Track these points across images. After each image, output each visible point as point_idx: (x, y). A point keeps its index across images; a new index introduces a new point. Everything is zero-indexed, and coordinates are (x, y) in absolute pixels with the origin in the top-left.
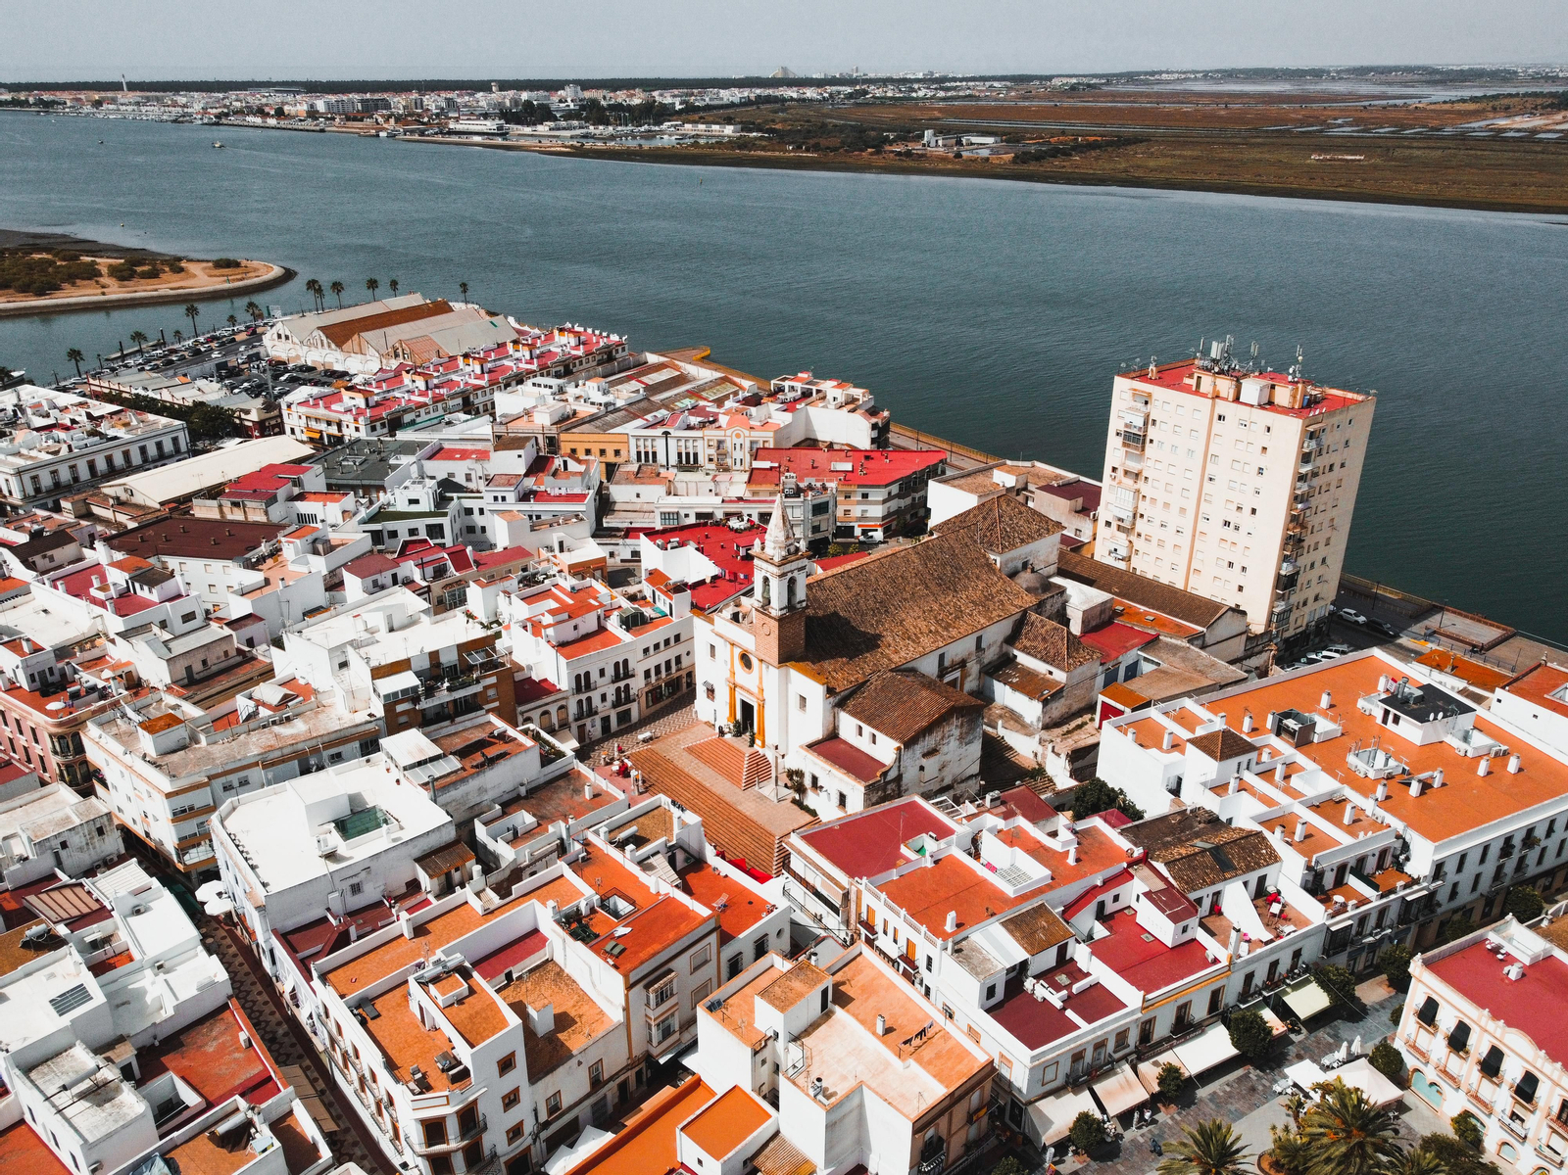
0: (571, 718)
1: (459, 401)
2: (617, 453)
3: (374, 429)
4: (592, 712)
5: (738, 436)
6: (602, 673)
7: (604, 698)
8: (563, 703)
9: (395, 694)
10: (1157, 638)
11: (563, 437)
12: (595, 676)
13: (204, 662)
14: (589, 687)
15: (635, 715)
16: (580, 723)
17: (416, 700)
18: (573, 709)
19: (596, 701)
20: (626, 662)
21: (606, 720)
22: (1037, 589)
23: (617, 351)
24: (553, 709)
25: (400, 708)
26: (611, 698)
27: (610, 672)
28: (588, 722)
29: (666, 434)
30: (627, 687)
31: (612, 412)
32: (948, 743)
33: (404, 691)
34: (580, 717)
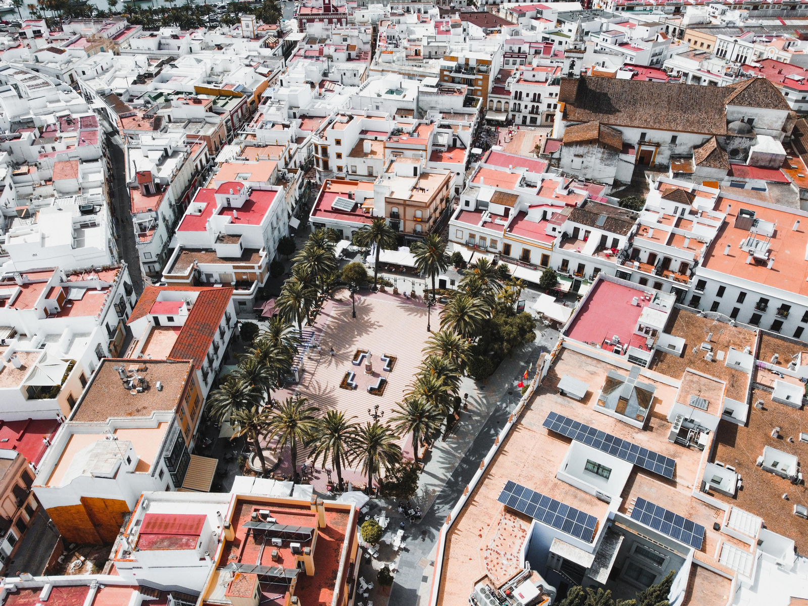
0: (510, 110)
1: (673, 8)
2: (709, 46)
3: (617, 9)
4: (519, 111)
5: (772, 52)
6: (528, 95)
7: (526, 107)
8: (508, 101)
9: (445, 67)
10: (789, 184)
11: (688, 31)
12: (524, 95)
13: (436, 52)
14: (520, 99)
15: (538, 122)
16: (514, 113)
17: (451, 72)
18: (511, 106)
19: (522, 107)
20: (539, 95)
21: (525, 117)
22: (735, 130)
23: (800, 7)
24: (503, 101)
25: (446, 73)
26: (529, 108)
27: (531, 96)
28: (517, 114)
29: (736, 41)
30: (538, 107)
31: (729, 27)
32: (591, 157)
33: (448, 67)
34: (514, 110)
